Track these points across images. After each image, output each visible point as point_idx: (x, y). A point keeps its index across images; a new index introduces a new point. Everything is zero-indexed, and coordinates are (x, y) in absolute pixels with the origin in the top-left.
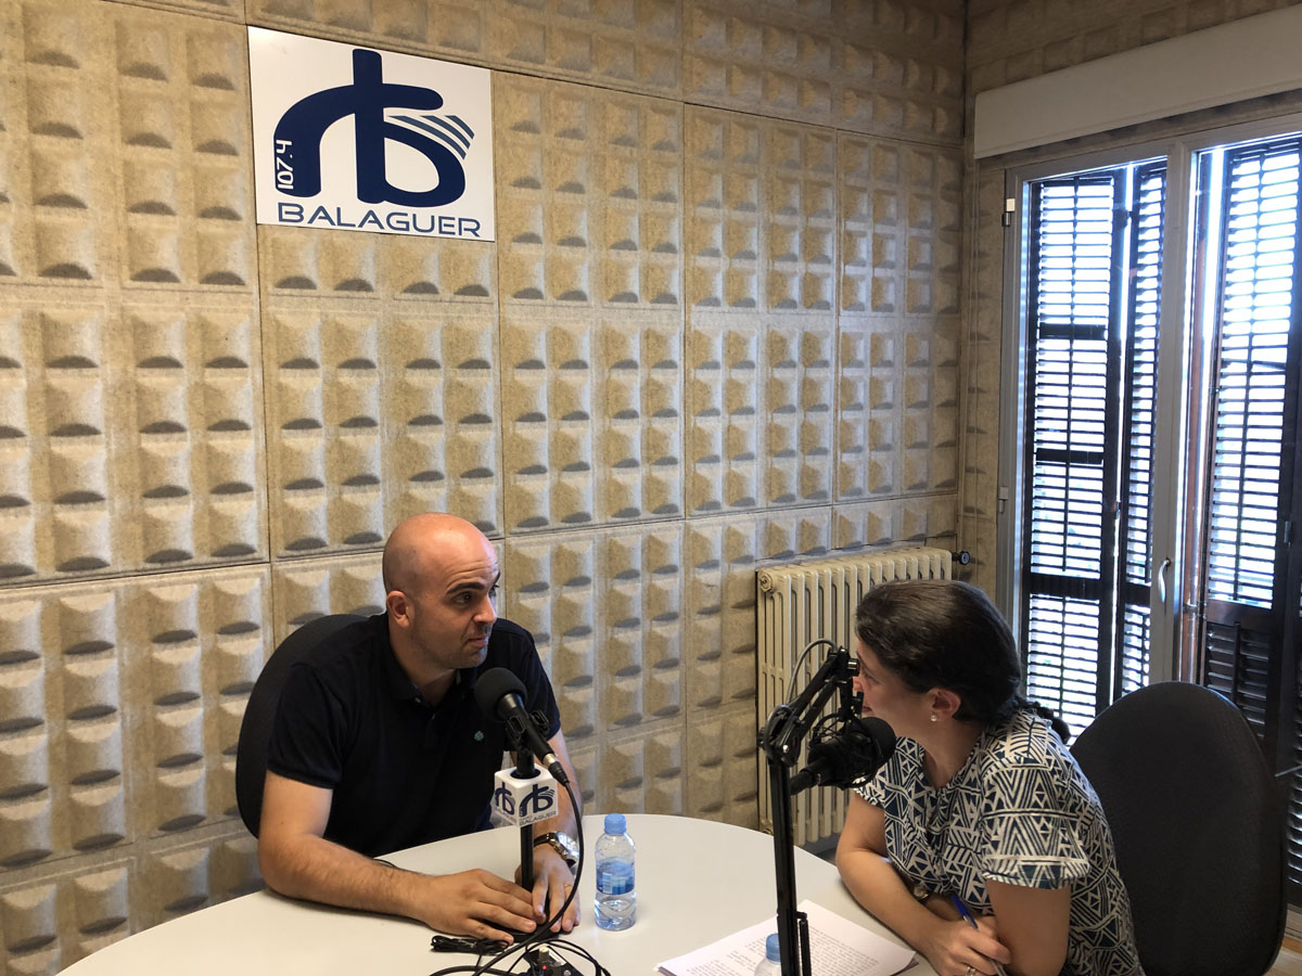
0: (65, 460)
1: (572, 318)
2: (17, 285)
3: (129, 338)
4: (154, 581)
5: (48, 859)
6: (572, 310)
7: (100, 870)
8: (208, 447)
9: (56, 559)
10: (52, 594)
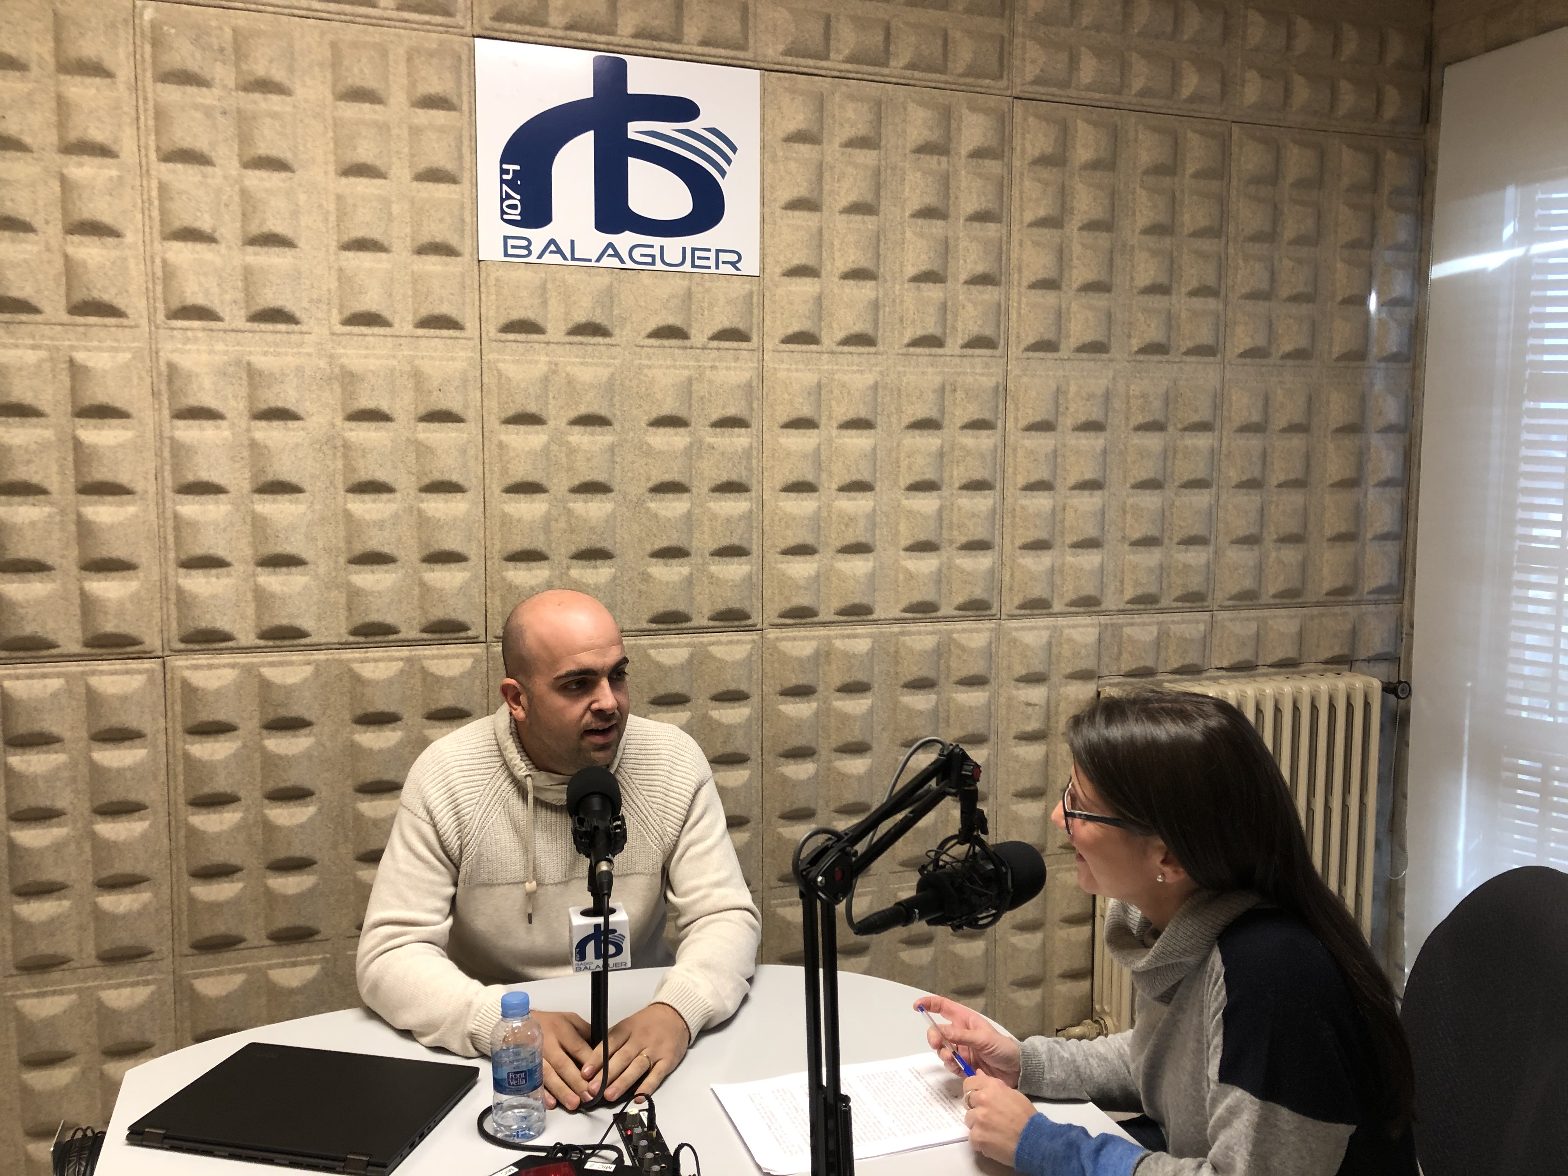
0: (266, 519)
1: (855, 368)
2: (225, 331)
3: (336, 387)
4: (357, 655)
5: (242, 945)
6: (856, 358)
7: (294, 965)
8: (420, 511)
9: (257, 626)
10: (252, 664)
